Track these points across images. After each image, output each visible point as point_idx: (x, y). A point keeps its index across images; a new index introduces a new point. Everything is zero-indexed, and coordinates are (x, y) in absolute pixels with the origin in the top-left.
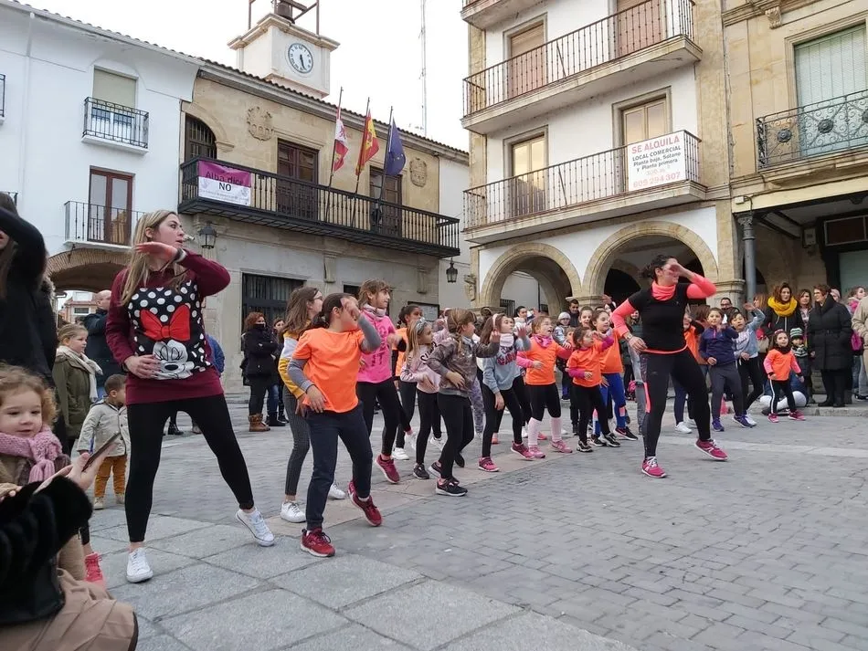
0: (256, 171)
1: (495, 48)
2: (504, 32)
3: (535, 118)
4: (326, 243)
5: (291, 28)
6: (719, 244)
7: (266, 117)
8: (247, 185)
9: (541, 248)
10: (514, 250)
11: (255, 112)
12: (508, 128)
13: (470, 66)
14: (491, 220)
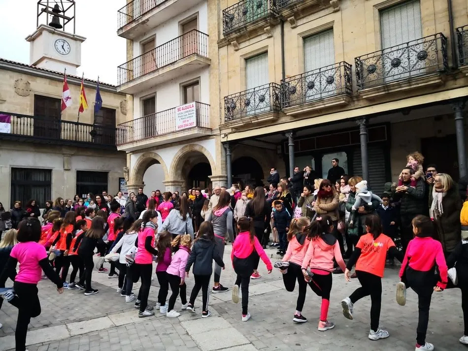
0: (14, 115)
1: (137, 50)
2: (140, 42)
3: (151, 88)
4: (64, 149)
5: (56, 31)
6: (216, 156)
7: (26, 84)
8: (9, 122)
9: (153, 155)
10: (143, 155)
11: (19, 82)
12: (142, 91)
13: (127, 58)
14: (135, 139)
